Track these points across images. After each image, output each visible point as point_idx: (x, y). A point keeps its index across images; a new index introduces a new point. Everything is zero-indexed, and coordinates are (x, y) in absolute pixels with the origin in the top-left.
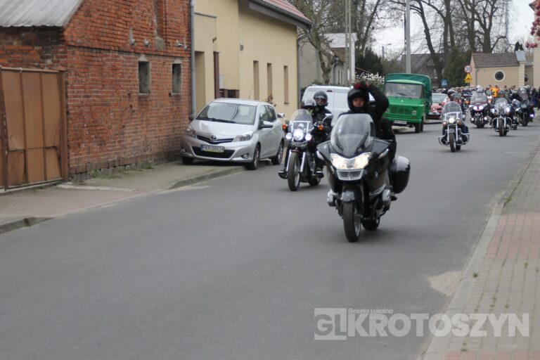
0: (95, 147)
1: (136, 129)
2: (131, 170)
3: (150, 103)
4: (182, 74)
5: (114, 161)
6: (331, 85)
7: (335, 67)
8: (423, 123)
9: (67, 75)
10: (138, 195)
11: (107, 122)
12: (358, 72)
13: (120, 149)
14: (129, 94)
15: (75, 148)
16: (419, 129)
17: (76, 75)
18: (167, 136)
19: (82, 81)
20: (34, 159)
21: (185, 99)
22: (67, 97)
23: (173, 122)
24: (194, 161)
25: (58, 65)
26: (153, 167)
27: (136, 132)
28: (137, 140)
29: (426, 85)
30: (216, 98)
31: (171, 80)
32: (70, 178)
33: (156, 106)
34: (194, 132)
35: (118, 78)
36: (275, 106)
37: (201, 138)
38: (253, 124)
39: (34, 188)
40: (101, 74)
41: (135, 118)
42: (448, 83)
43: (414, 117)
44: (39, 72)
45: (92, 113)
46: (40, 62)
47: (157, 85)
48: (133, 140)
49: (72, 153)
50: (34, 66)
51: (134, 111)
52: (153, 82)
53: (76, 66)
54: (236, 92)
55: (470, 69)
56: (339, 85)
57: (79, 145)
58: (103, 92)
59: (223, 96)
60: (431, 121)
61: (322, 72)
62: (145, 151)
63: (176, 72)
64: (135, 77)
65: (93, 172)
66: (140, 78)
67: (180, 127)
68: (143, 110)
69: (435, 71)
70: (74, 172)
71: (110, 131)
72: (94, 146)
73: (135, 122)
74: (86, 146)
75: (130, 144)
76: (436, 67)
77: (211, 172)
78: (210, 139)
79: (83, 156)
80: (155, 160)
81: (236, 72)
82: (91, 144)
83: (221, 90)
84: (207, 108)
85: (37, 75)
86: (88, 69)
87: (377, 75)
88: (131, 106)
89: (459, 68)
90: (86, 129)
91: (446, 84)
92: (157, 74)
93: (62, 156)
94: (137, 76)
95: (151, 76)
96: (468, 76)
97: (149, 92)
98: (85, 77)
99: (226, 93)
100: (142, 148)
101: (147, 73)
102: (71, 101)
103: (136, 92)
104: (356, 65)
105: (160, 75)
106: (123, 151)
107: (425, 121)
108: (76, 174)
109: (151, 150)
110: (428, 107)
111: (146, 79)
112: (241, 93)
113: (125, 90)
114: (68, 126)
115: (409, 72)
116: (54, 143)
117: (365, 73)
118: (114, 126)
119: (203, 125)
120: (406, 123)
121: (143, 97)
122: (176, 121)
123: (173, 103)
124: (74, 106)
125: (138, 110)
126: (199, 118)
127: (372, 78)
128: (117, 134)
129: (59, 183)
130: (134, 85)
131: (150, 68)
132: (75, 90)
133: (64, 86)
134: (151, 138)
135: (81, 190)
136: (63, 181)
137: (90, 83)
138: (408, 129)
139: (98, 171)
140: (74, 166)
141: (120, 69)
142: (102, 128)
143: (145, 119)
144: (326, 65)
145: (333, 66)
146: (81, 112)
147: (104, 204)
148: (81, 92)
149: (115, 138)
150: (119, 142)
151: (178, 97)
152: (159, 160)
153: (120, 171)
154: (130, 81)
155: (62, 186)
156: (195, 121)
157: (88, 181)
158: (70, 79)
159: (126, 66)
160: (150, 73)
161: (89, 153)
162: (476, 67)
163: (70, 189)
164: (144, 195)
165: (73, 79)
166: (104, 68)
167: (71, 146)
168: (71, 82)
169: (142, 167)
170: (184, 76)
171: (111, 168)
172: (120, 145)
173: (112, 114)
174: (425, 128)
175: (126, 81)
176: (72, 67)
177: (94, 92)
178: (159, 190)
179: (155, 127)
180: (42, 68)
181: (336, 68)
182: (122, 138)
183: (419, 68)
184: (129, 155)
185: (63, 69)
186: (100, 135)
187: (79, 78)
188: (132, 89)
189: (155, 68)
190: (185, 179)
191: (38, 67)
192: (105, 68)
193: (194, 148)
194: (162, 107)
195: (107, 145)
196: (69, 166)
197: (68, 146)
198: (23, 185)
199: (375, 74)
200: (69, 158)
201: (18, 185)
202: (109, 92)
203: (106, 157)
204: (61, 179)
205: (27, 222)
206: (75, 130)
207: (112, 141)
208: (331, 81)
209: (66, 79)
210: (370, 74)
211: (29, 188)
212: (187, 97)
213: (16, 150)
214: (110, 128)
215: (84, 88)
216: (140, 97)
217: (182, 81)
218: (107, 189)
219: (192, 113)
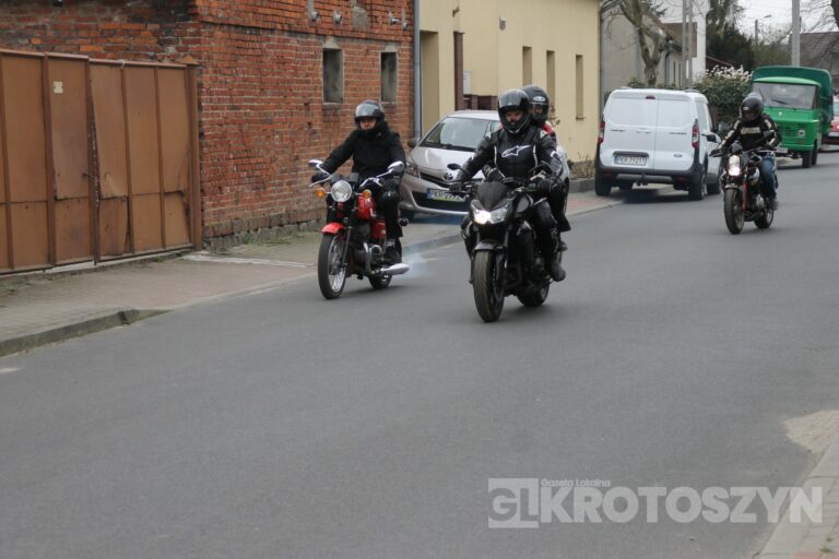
0: (248, 192)
2: (309, 230)
3: (342, 118)
4: (398, 70)
5: (281, 216)
6: (660, 87)
7: (667, 55)
8: (816, 151)
9: (201, 73)
11: (268, 151)
12: (710, 64)
13: (291, 196)
14: (306, 104)
15: (213, 194)
16: (809, 161)
17: (215, 72)
19: (227, 83)
20: (145, 212)
21: (403, 111)
22: (200, 108)
24: (416, 216)
25: (185, 56)
29: (824, 85)
30: (457, 109)
31: (378, 80)
32: (205, 245)
34: (416, 168)
35: (288, 77)
36: (558, 122)
37: (427, 177)
39: (145, 260)
40: (259, 70)
41: (316, 144)
43: (801, 141)
44: (154, 67)
45: (242, 135)
46: (157, 51)
47: (354, 90)
49: (208, 203)
50: (146, 56)
51: (314, 132)
52: (347, 83)
53: (216, 57)
54: (493, 101)
56: (672, 87)
57: (220, 188)
58: (262, 101)
59: (469, 106)
61: (644, 65)
63: (387, 67)
64: (317, 75)
65: (243, 233)
66: (326, 76)
68: (330, 130)
70: (212, 235)
71: (274, 165)
72: (246, 191)
73: (316, 150)
74: (231, 190)
75: (307, 188)
77: (443, 235)
78: (442, 180)
79: (228, 207)
81: (493, 66)
82: (240, 188)
83: (466, 96)
84: (438, 128)
85: (152, 70)
86: (236, 61)
87: (741, 69)
88: (309, 124)
90: (233, 162)
92: (355, 71)
93: (191, 206)
94: (321, 73)
95: (344, 74)
97: (342, 100)
98: (231, 74)
99: (475, 101)
101: (337, 68)
102: (207, 115)
103: (318, 100)
104: (707, 53)
105: (361, 71)
106: (296, 198)
107: (820, 147)
108: (215, 237)
110: (826, 123)
111: (336, 79)
113: (300, 98)
114: (201, 159)
115: (796, 63)
116: (179, 185)
117: (721, 65)
118: (281, 158)
119: (431, 155)
120: (785, 151)
121: (330, 109)
124: (212, 123)
125: (322, 131)
126: (425, 144)
127: (735, 73)
128: (285, 171)
129: (187, 253)
130: (315, 89)
131: (344, 61)
132: (214, 97)
133: (196, 90)
135: (221, 264)
136: (193, 249)
137: (239, 86)
138: (790, 161)
139: (252, 232)
140: (213, 223)
141: (291, 61)
142: (260, 160)
144: (651, 53)
145: (663, 54)
146: (224, 136)
148: (224, 100)
149: (282, 178)
150: (289, 184)
151: (390, 110)
153: (290, 233)
154: (308, 82)
155: (191, 257)
156: (418, 149)
157: (236, 249)
158: (206, 78)
159: (300, 56)
160: (344, 68)
161: (237, 202)
163: (203, 263)
165: (211, 78)
166: (264, 59)
167: (206, 190)
168: (206, 84)
170: (401, 72)
171: (275, 228)
172: (291, 189)
173: (277, 137)
174: (821, 159)
175: (300, 82)
176: (210, 58)
177: (246, 100)
180: (160, 61)
181: (670, 57)
182: (293, 177)
184: (306, 206)
185: (195, 62)
186: (258, 173)
187: (221, 78)
188: (310, 95)
189: (352, 59)
191: (153, 58)
192: (267, 60)
193: (415, 194)
195: (269, 189)
196: (203, 225)
197: (202, 190)
198: (125, 255)
199: (737, 67)
200: (203, 210)
201: (117, 255)
202: (273, 100)
203: (265, 209)
204: (190, 245)
205: (123, 318)
206: (214, 165)
207: (277, 181)
208: (660, 80)
209: (199, 79)
210: (729, 67)
211: (135, 261)
212: (407, 109)
213: (114, 198)
214: (273, 160)
215: (230, 93)
216: (325, 109)
217: (398, 80)
218: (266, 262)
219: (414, 136)
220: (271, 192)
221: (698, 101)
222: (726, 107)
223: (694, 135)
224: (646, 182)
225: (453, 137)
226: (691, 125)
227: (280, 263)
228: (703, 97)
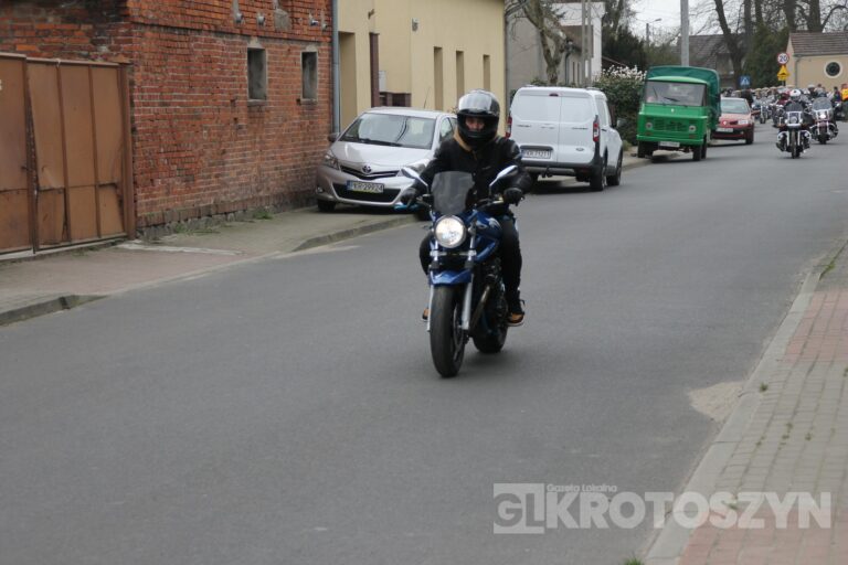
0: (178, 184)
1: (244, 155)
2: (236, 220)
3: (266, 114)
4: (318, 69)
5: (209, 206)
6: (561, 85)
7: (567, 56)
8: (705, 146)
9: (133, 70)
10: (244, 261)
11: (197, 145)
12: (606, 65)
13: (219, 188)
14: (232, 101)
15: (145, 186)
16: (699, 154)
17: (146, 70)
18: (294, 167)
19: (157, 80)
20: (80, 203)
21: (323, 107)
22: (132, 104)
23: (304, 144)
24: (337, 207)
25: (117, 55)
26: (269, 215)
27: (243, 161)
28: (245, 173)
29: (712, 84)
30: (373, 106)
31: (300, 79)
32: (139, 234)
33: (276, 120)
34: (336, 161)
35: (215, 75)
37: (347, 169)
38: (430, 148)
39: (80, 249)
40: (187, 69)
41: (241, 139)
42: (751, 81)
43: (691, 136)
44: (88, 65)
45: (172, 131)
46: (90, 50)
47: (278, 87)
48: (239, 174)
49: (140, 194)
50: (80, 56)
51: (240, 127)
52: (270, 81)
53: (147, 56)
54: (406, 98)
55: (786, 58)
56: (573, 85)
57: (152, 180)
58: (192, 97)
59: (385, 103)
60: (720, 142)
61: (545, 65)
62: (258, 191)
63: (308, 67)
64: (242, 73)
65: (174, 223)
66: (250, 74)
67: (314, 153)
68: (255, 126)
69: (730, 61)
70: (144, 224)
71: (202, 158)
72: (177, 183)
73: (243, 144)
74: (163, 183)
75: (234, 180)
76: (732, 57)
77: (362, 225)
78: (361, 172)
79: (159, 198)
80: (275, 206)
81: (406, 66)
82: (171, 180)
83: (382, 93)
84: (357, 123)
85: (85, 69)
86: (166, 60)
87: (636, 69)
88: (236, 119)
89: (768, 57)
90: (163, 156)
91: (748, 83)
92: (278, 69)
93: (125, 199)
94: (246, 71)
95: (267, 72)
96: (782, 70)
97: (265, 97)
98: (161, 73)
99: (390, 99)
100: (253, 185)
101: (261, 67)
102: (139, 111)
103: (243, 97)
104: (603, 54)
105: (283, 70)
106: (224, 190)
107: (709, 141)
108: (147, 226)
109: (268, 189)
110: (714, 119)
111: (260, 77)
112: (414, 100)
113: (226, 95)
114: (134, 152)
115: (685, 64)
116: (113, 178)
117: (616, 65)
118: (208, 151)
119: (350, 149)
120: (678, 145)
121: (256, 105)
122: (309, 144)
123: (303, 113)
124: (143, 118)
125: (247, 127)
126: (344, 139)
127: (629, 73)
128: (213, 165)
129: (121, 242)
130: (241, 86)
131: (267, 60)
132: (146, 94)
133: (128, 87)
134: (269, 170)
135: (153, 252)
136: (127, 238)
137: (169, 84)
138: (682, 155)
139: (183, 222)
140: (145, 214)
141: (217, 60)
142: (190, 154)
143: (258, 140)
144: (552, 53)
145: (564, 54)
146: (155, 130)
147: (187, 274)
148: (154, 97)
149: (211, 171)
150: (217, 176)
151: (311, 106)
152: (281, 205)
153: (218, 223)
154: (234, 80)
155: (126, 246)
156: (338, 144)
157: (167, 238)
158: (138, 76)
159: (226, 55)
160: (267, 67)
161: (168, 194)
162: (796, 56)
163: (137, 251)
164: (254, 260)
165: (142, 76)
166: (192, 58)
167: (139, 182)
168: (138, 82)
169: (254, 217)
170: (322, 66)
171: (204, 218)
172: (219, 181)
173: (205, 132)
174: (710, 153)
175: (227, 80)
176: (141, 57)
177: (175, 97)
178: (277, 252)
179: (275, 153)
180: (93, 60)
181: (570, 57)
182: (221, 169)
183: (706, 58)
184: (233, 197)
185: (127, 60)
186: (187, 166)
187: (151, 76)
188: (237, 92)
189: (275, 58)
190: (321, 235)
191: (87, 57)
192: (195, 59)
193: (336, 186)
194: (286, 120)
195: (199, 181)
196: (136, 215)
197: (135, 183)
198: (62, 244)
199: (631, 67)
200: (135, 201)
201: (55, 244)
202: (202, 97)
203: (195, 200)
204: (124, 234)
205: (64, 303)
206: (146, 158)
207: (205, 174)
208: (561, 79)
209: (131, 77)
210: (624, 67)
211: (72, 250)
212: (327, 105)
213: (51, 190)
214: (202, 154)
215: (160, 90)
216: (250, 106)
217: (318, 79)
218: (197, 250)
219: (334, 131)
220: (202, 183)
221: (598, 98)
222: (622, 104)
223: (595, 130)
224: (550, 174)
225: (371, 132)
226: (592, 120)
227: (210, 251)
228: (602, 94)
